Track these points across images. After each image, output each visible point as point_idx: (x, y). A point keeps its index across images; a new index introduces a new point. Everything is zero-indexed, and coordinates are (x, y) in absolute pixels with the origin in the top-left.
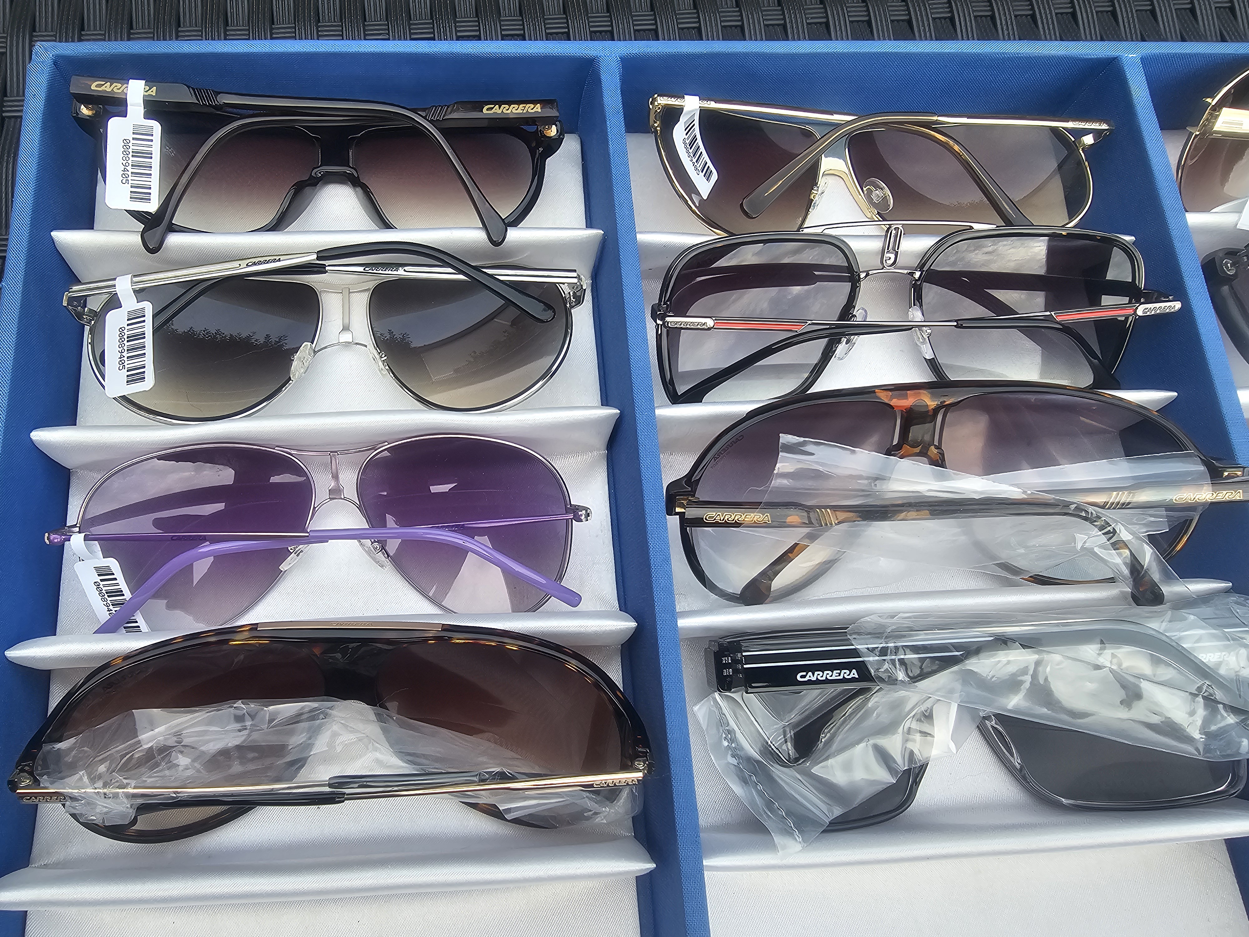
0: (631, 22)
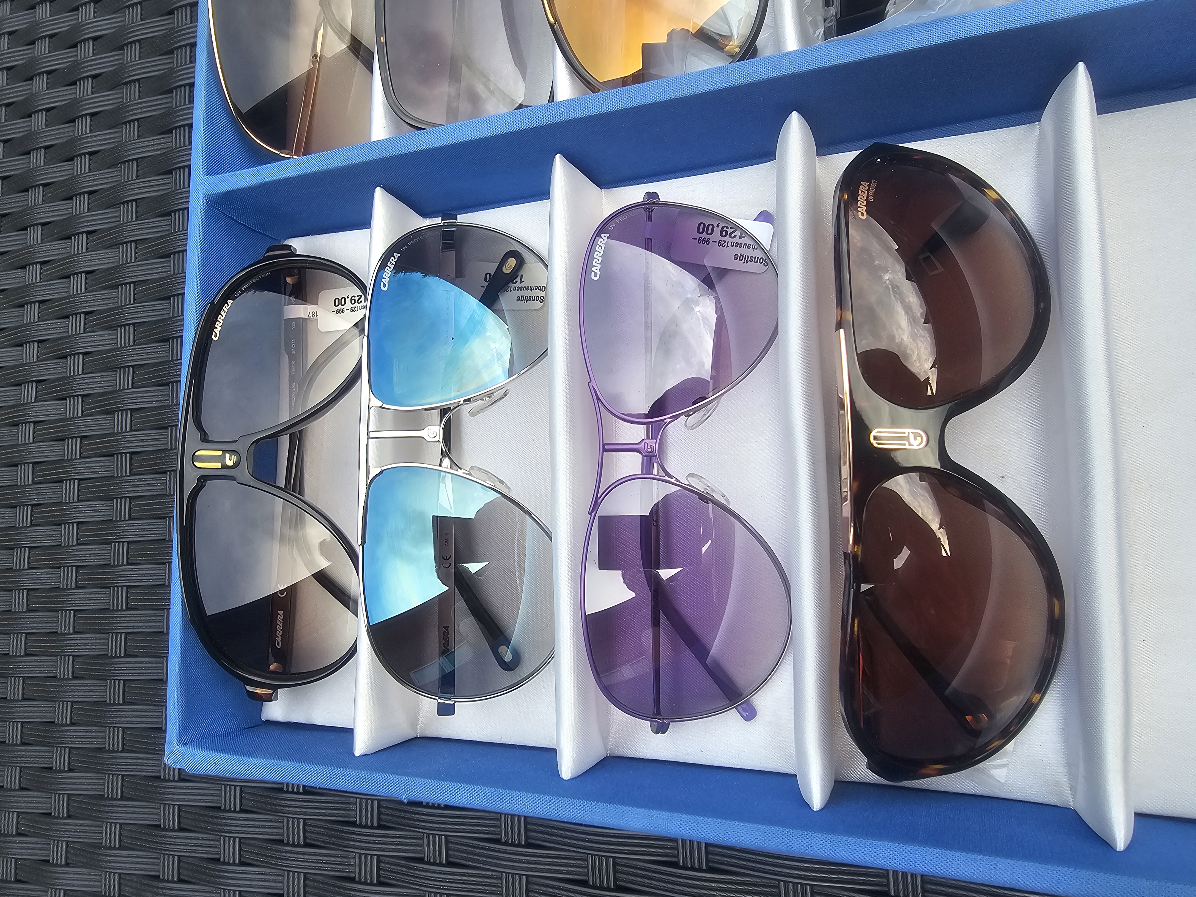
0: (181, 191)
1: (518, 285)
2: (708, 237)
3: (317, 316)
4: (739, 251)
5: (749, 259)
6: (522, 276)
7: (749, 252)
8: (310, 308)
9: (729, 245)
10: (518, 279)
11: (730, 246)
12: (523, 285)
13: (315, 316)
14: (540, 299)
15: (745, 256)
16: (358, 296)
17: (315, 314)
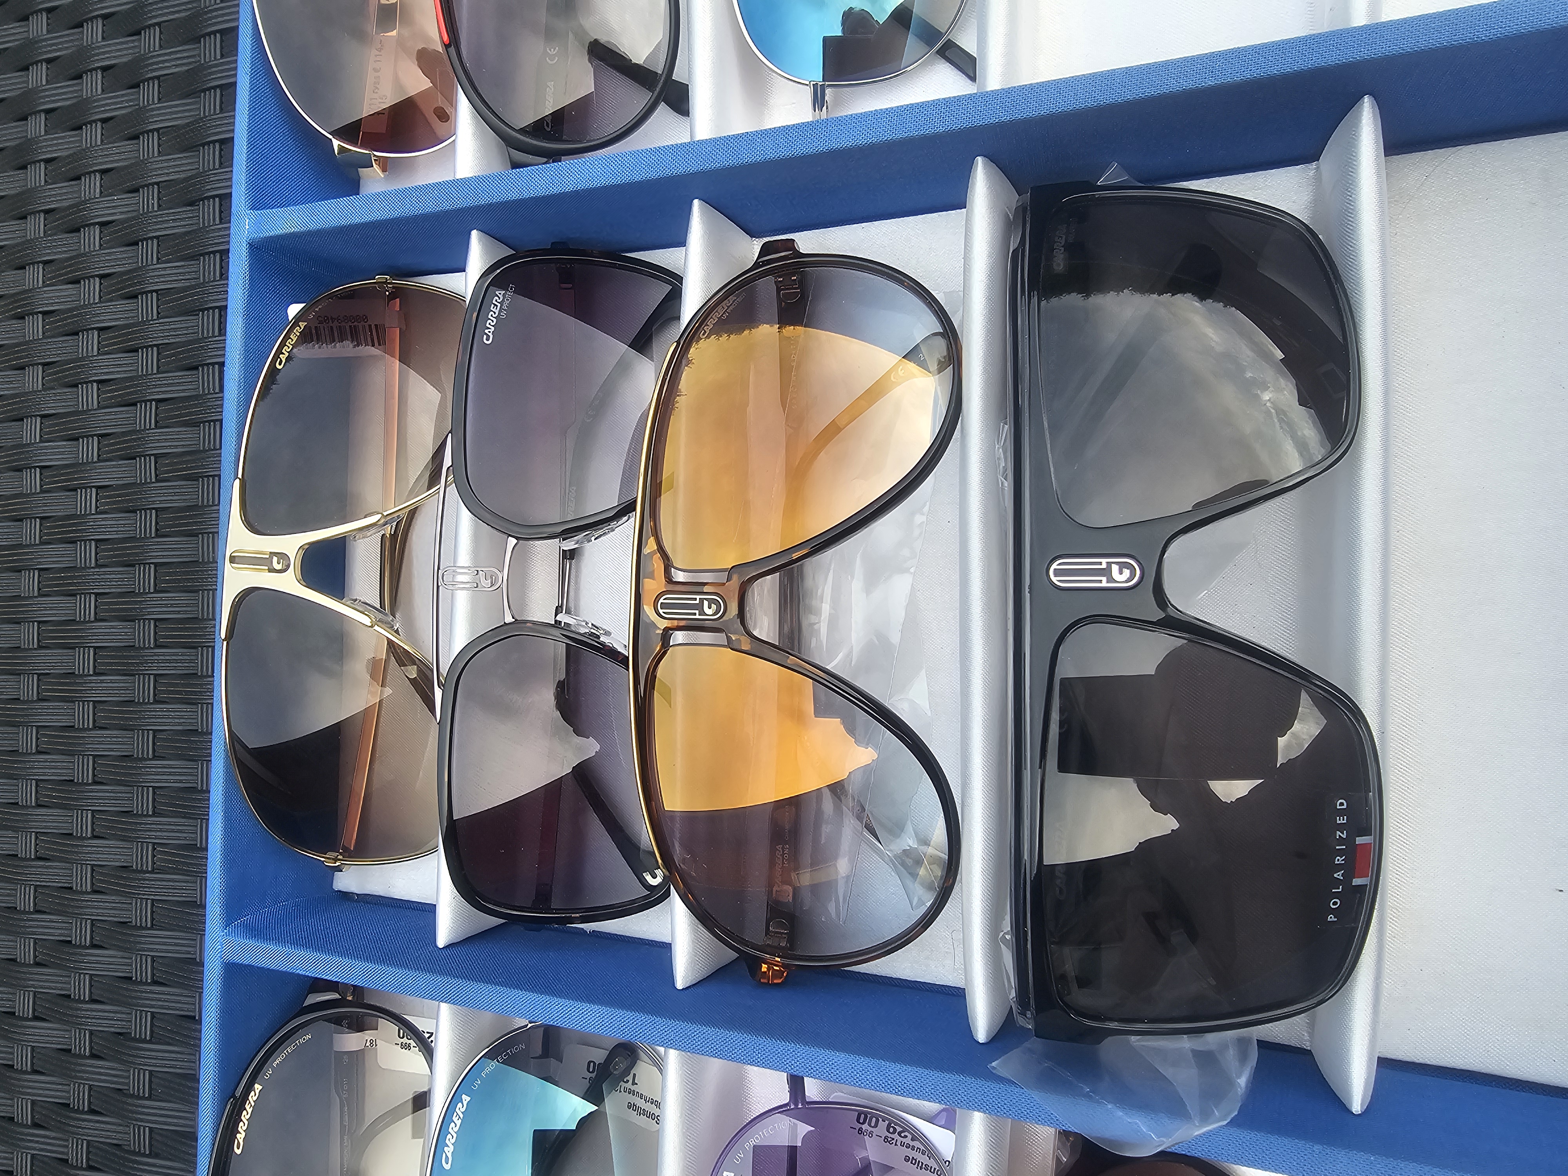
1: (629, 1085)
2: (870, 1129)
3: (376, 1045)
4: (912, 1154)
5: (924, 1166)
6: (635, 1075)
7: (924, 1159)
8: (368, 1035)
9: (899, 1143)
10: (630, 1078)
11: (899, 1145)
12: (633, 1088)
13: (374, 1046)
14: (656, 1119)
15: (919, 1161)
16: (428, 1033)
17: (374, 1043)
